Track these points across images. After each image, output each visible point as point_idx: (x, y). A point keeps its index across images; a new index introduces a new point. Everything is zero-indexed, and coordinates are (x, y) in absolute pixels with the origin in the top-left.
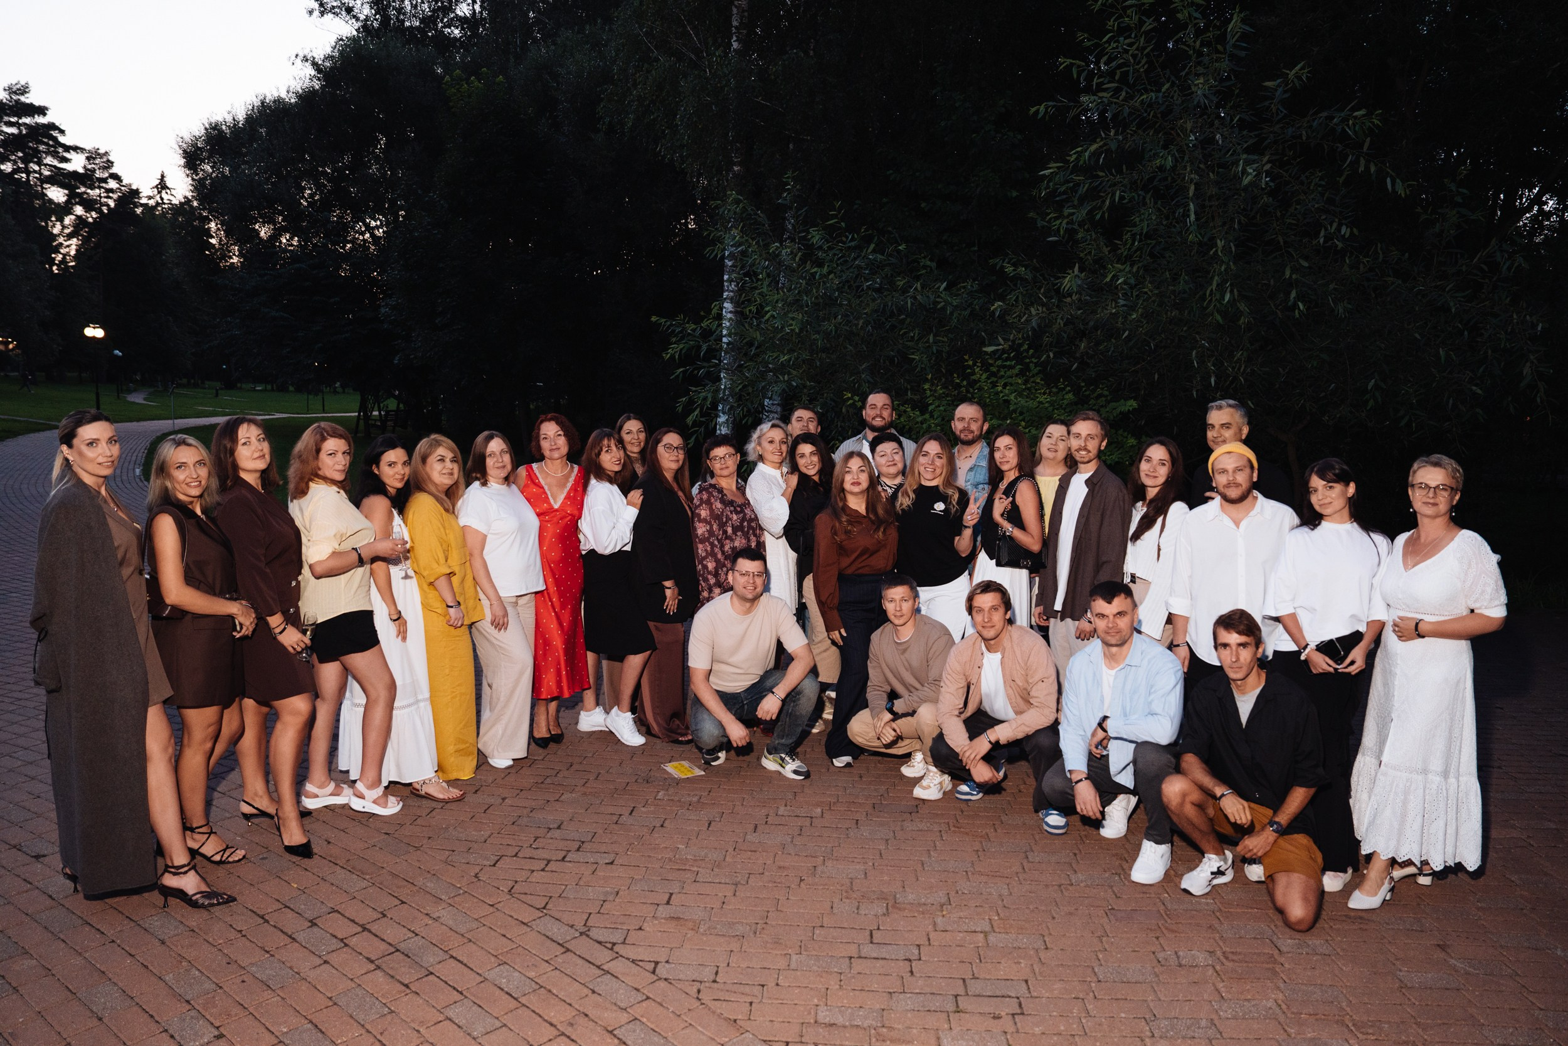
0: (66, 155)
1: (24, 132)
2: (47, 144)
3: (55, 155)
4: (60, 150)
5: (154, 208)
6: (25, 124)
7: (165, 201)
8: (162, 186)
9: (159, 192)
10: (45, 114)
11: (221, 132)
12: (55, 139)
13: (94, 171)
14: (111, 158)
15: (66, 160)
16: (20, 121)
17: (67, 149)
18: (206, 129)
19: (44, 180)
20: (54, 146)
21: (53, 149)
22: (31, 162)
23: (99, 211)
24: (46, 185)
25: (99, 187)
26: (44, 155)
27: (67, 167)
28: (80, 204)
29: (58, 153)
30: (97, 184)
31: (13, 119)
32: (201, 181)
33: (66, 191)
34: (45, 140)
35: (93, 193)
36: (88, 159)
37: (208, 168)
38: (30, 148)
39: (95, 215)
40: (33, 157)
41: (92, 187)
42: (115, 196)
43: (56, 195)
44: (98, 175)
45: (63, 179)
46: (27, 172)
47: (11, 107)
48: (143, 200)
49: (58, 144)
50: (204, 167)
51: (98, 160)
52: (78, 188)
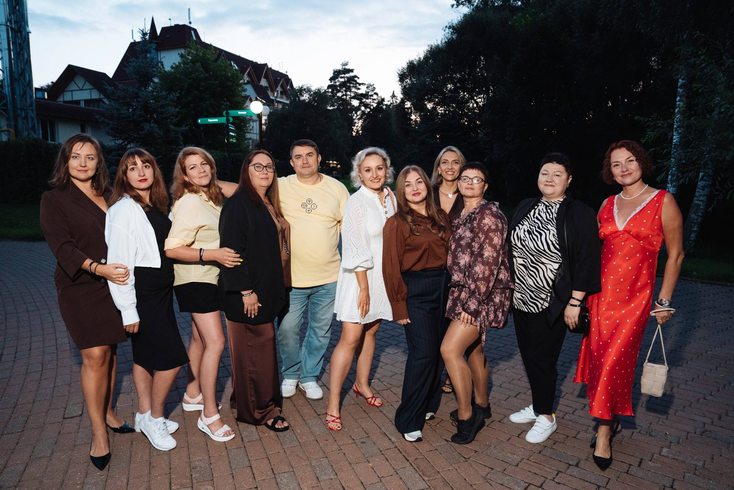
0: (359, 87)
1: (346, 80)
2: (353, 84)
3: (356, 87)
4: (357, 85)
5: (390, 105)
6: (346, 77)
7: (394, 102)
8: (393, 96)
9: (392, 99)
10: (353, 72)
11: (413, 64)
12: (356, 81)
13: (368, 92)
14: (375, 86)
15: (359, 89)
16: (345, 76)
17: (360, 84)
18: (408, 63)
19: (352, 98)
20: (355, 84)
21: (355, 85)
22: (348, 91)
23: (370, 108)
24: (352, 100)
25: (370, 99)
26: (352, 88)
27: (360, 92)
28: (363, 106)
29: (356, 86)
30: (369, 97)
31: (343, 76)
32: (405, 86)
33: (359, 101)
34: (353, 82)
35: (368, 101)
36: (367, 87)
37: (408, 81)
38: (348, 86)
39: (368, 110)
40: (349, 89)
41: (368, 99)
42: (376, 101)
43: (355, 103)
44: (370, 94)
45: (358, 97)
46: (346, 95)
47: (342, 71)
48: (385, 103)
49: (357, 83)
50: (406, 81)
51: (370, 88)
52: (362, 99)
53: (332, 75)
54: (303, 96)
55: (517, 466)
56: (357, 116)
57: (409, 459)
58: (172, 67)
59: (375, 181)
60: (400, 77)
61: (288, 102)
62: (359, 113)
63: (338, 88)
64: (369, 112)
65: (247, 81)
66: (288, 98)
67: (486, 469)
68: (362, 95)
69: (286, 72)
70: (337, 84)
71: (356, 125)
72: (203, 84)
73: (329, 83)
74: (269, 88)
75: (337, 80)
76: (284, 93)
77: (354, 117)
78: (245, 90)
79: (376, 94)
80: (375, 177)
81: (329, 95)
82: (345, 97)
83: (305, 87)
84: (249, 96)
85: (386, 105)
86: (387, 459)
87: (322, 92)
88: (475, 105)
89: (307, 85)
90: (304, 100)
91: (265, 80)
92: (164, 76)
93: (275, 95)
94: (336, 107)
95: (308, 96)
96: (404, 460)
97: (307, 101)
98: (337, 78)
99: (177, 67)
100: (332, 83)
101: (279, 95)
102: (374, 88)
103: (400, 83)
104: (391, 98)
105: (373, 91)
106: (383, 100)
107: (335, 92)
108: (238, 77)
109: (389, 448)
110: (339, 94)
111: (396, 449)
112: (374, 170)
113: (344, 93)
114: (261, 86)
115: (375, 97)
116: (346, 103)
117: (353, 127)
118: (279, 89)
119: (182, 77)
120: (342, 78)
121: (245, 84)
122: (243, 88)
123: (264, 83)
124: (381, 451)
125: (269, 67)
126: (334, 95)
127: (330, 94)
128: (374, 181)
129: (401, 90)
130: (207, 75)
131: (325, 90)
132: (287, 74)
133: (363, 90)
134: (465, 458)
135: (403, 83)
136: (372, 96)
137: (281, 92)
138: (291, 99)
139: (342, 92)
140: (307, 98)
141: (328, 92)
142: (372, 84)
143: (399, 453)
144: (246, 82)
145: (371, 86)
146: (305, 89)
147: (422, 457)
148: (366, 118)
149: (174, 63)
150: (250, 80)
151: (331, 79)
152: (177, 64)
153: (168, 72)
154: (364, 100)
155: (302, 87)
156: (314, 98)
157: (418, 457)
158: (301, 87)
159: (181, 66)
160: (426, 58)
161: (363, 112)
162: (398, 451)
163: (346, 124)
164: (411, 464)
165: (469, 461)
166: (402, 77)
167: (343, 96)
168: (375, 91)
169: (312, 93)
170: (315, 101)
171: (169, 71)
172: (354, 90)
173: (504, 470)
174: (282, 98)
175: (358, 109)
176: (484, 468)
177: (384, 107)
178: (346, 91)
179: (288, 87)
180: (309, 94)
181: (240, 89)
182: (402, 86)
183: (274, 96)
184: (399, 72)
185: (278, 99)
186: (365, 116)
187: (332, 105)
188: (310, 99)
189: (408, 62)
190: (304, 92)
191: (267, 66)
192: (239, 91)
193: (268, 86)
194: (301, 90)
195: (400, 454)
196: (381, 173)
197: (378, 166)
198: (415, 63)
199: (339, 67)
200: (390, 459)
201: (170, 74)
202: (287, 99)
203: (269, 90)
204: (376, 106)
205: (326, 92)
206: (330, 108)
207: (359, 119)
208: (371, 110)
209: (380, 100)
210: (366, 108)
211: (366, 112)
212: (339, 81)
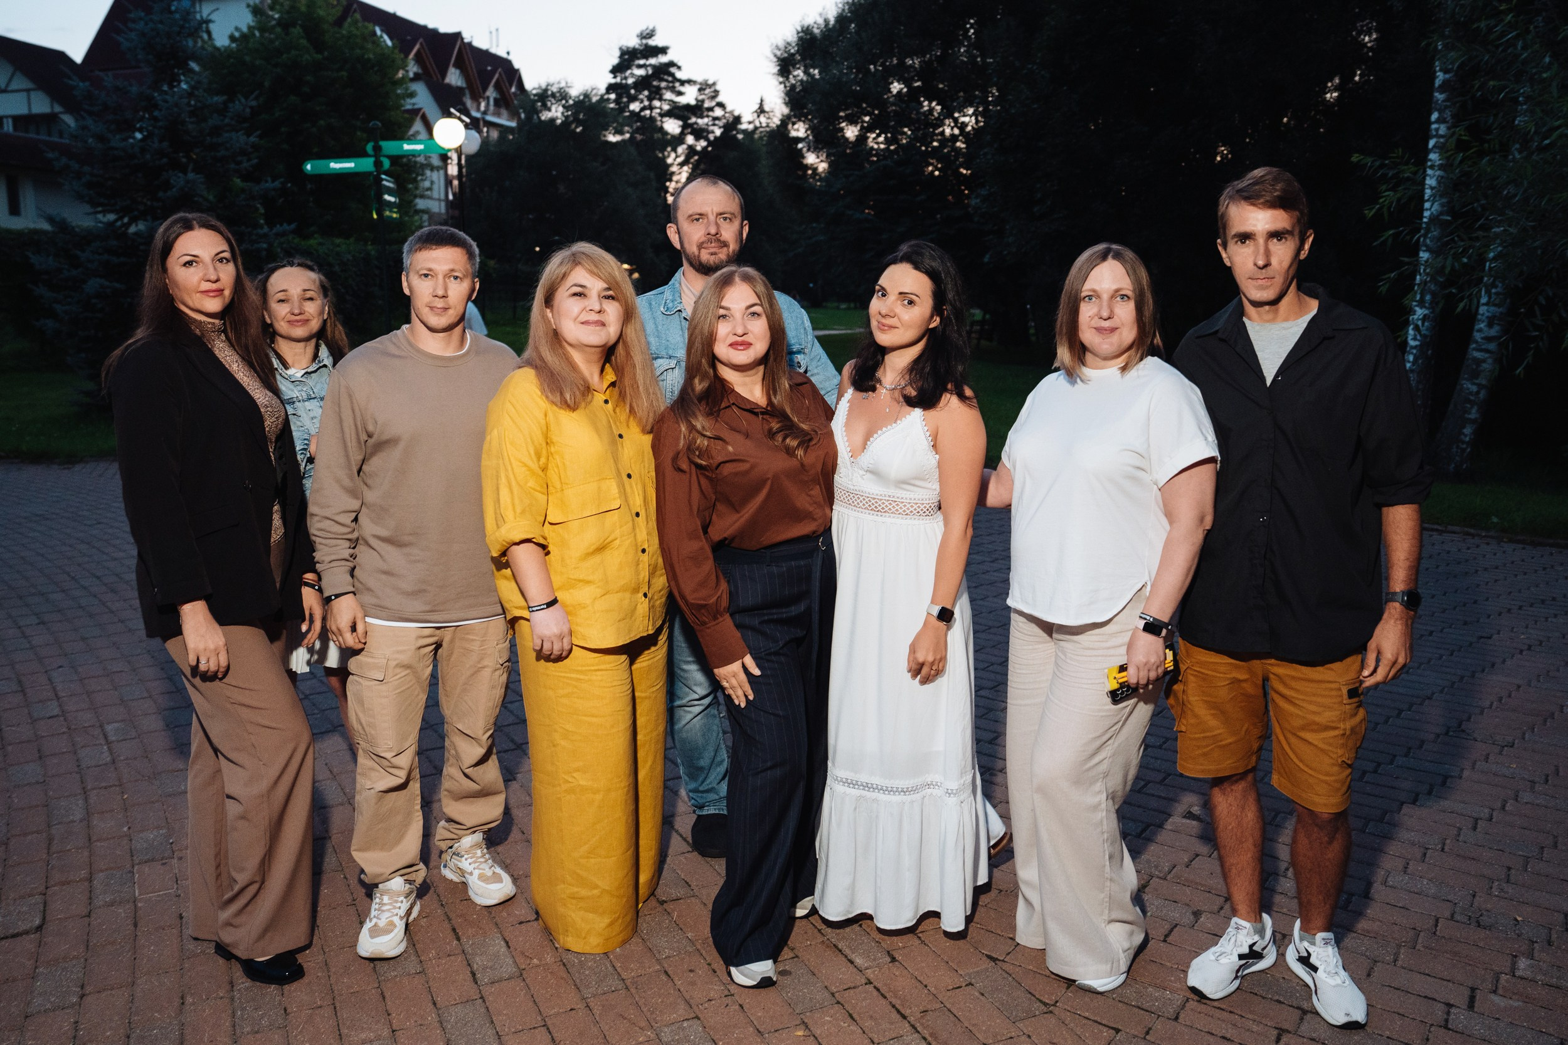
0: (682, 89)
1: (650, 72)
2: (667, 81)
3: (673, 89)
4: (677, 84)
5: (753, 132)
6: (651, 65)
7: (764, 125)
9: (758, 116)
10: (666, 53)
11: (812, 33)
12: (673, 75)
13: (703, 101)
14: (719, 87)
15: (680, 94)
16: (648, 63)
17: (682, 82)
18: (798, 33)
19: (663, 115)
20: (672, 82)
21: (671, 85)
22: (654, 99)
23: (707, 139)
24: (665, 119)
25: (708, 116)
26: (664, 91)
27: (683, 100)
28: (691, 133)
29: (674, 87)
30: (705, 114)
31: (642, 62)
32: (793, 87)
33: (681, 123)
34: (666, 77)
35: (702, 122)
36: (700, 90)
37: (799, 73)
38: (655, 86)
39: (703, 143)
40: (656, 94)
41: (702, 117)
42: (721, 123)
43: (672, 126)
44: (707, 105)
45: (678, 112)
46: (651, 108)
47: (641, 51)
48: (743, 126)
49: (676, 80)
50: (796, 73)
51: (707, 91)
52: (690, 119)
53: (615, 61)
54: (549, 110)
55: (1176, 1019)
56: (677, 157)
57: (907, 1012)
58: (232, 38)
60: (779, 65)
61: (513, 124)
62: (681, 150)
63: (633, 91)
64: (705, 149)
65: (416, 74)
66: (514, 114)
67: (1102, 1032)
68: (688, 107)
69: (508, 53)
70: (630, 81)
71: (675, 178)
72: (308, 78)
73: (610, 79)
74: (467, 92)
75: (629, 72)
76: (503, 102)
77: (669, 161)
78: (412, 95)
79: (721, 105)
81: (612, 109)
82: (648, 112)
83: (554, 89)
84: (420, 109)
85: (745, 132)
86: (851, 1016)
87: (594, 99)
88: (956, 131)
89: (559, 83)
90: (552, 120)
91: (458, 72)
92: (216, 59)
93: (482, 108)
94: (627, 136)
95: (561, 109)
96: (895, 1016)
97: (559, 121)
98: (629, 67)
99: (244, 37)
100: (618, 80)
101: (492, 108)
102: (716, 93)
103: (781, 79)
104: (756, 115)
105: (713, 98)
106: (737, 119)
107: (625, 100)
108: (393, 61)
109: (852, 985)
110: (635, 106)
111: (870, 988)
113: (646, 103)
114: (449, 86)
115: (718, 112)
116: (648, 127)
117: (668, 184)
118: (491, 93)
119: (258, 62)
120: (640, 66)
121: (412, 80)
122: (407, 89)
123: (454, 78)
124: (833, 994)
125: (466, 41)
126: (622, 108)
127: (612, 105)
129: (783, 95)
130: (319, 56)
131: (602, 96)
132: (510, 58)
133: (690, 96)
134: (1045, 1004)
135: (788, 78)
136: (711, 109)
137: (496, 100)
138: (519, 117)
139: (642, 102)
140: (559, 115)
141: (608, 99)
142: (710, 82)
143: (880, 997)
144: (411, 75)
145: (710, 86)
146: (553, 95)
147: (938, 1006)
148: (698, 161)
149: (237, 29)
150: (420, 71)
151: (615, 70)
152: (245, 29)
153: (223, 49)
154: (693, 120)
155: (546, 90)
156: (576, 115)
157: (929, 1007)
158: (544, 86)
159: (254, 35)
160: (841, 19)
161: (691, 150)
162: (875, 993)
163: (652, 175)
164: (913, 1026)
165: (1056, 1011)
166: (785, 65)
167: (643, 109)
168: (720, 99)
169: (571, 102)
170: (579, 122)
171: (227, 48)
172: (668, 95)
173: (1147, 1033)
174: (498, 115)
175: (679, 140)
176: (1097, 1028)
177: (740, 136)
178: (650, 99)
179: (513, 90)
180: (564, 106)
181: (399, 91)
182: (785, 87)
183: (478, 109)
184: (779, 53)
185: (489, 118)
186: (696, 158)
187: (621, 133)
188: (567, 117)
189: (799, 29)
190: (553, 101)
191: (462, 39)
192: (398, 96)
193: (464, 85)
194: (544, 96)
195: (883, 1001)
198: (816, 31)
199: (633, 42)
200: (859, 1014)
201: (227, 53)
202: (511, 119)
203: (468, 96)
204: (722, 134)
205: (603, 100)
206: (613, 138)
207: (682, 165)
208: (710, 143)
209: (731, 119)
210: (697, 138)
211: (699, 148)
212: (632, 75)
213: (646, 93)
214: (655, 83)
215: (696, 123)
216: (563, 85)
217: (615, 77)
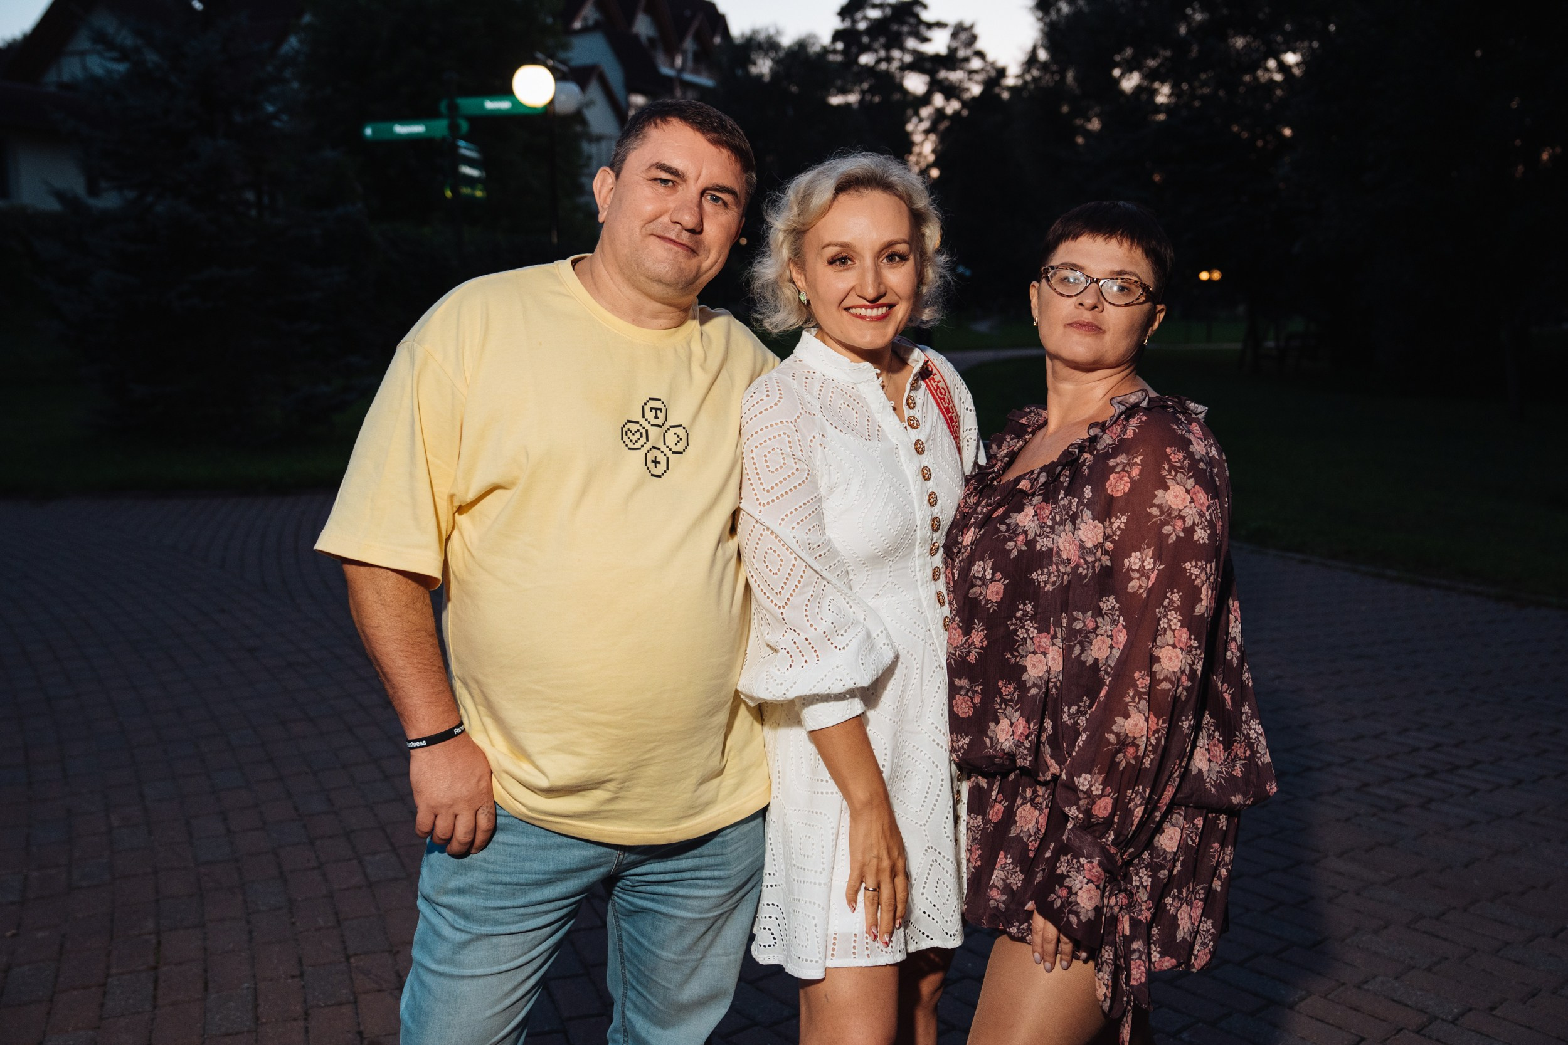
0: (929, 34)
2: (911, 24)
3: (917, 36)
4: (923, 29)
5: (1021, 88)
12: (917, 16)
13: (956, 50)
14: (977, 30)
15: (926, 40)
16: (885, 2)
17: (930, 26)
19: (905, 68)
20: (917, 26)
21: (915, 29)
22: (893, 48)
23: (959, 98)
24: (906, 73)
25: (963, 69)
26: (905, 38)
27: (929, 49)
28: (940, 92)
29: (919, 33)
30: (958, 64)
31: (877, 2)
33: (927, 79)
34: (908, 20)
35: (956, 76)
36: (954, 35)
38: (894, 32)
39: (956, 105)
40: (895, 42)
41: (954, 70)
42: (980, 78)
43: (915, 83)
44: (962, 53)
45: (923, 64)
46: (889, 60)
48: (1010, 81)
49: (920, 22)
51: (963, 36)
52: (937, 71)
54: (756, 63)
56: (921, 120)
59: (869, 312)
61: (711, 83)
62: (925, 112)
63: (865, 40)
64: (957, 114)
65: (594, 23)
66: (712, 71)
68: (936, 58)
70: (862, 26)
71: (916, 149)
73: (837, 24)
74: (659, 43)
75: (860, 14)
76: (703, 56)
77: (910, 127)
79: (980, 54)
80: (871, 292)
81: (839, 62)
82: (884, 66)
83: (762, 37)
84: (595, 67)
85: (1012, 89)
87: (814, 50)
89: (768, 28)
90: (760, 77)
91: (648, 20)
93: (676, 62)
94: (856, 97)
95: (769, 64)
97: (768, 79)
98: (859, 8)
100: (847, 24)
101: (690, 63)
102: (974, 38)
104: (1025, 66)
105: (970, 45)
106: (1002, 72)
110: (866, 59)
112: (868, 261)
113: (882, 53)
114: (637, 36)
115: (976, 64)
116: (884, 85)
118: (688, 45)
121: (590, 29)
122: (558, 39)
123: (644, 26)
126: (850, 56)
127: (838, 58)
128: (863, 312)
131: (824, 46)
133: (938, 43)
137: (694, 53)
138: (720, 74)
139: (877, 51)
140: (767, 70)
141: (835, 52)
142: (967, 24)
144: (591, 23)
145: (966, 29)
146: (760, 44)
148: (947, 129)
150: (600, 20)
151: (844, 13)
154: (943, 74)
155: (754, 36)
156: (787, 70)
161: (940, 113)
167: (879, 61)
168: (980, 45)
169: (782, 54)
170: (792, 80)
172: (911, 43)
174: (696, 71)
175: (926, 100)
177: (1005, 95)
178: (888, 47)
179: (716, 38)
180: (773, 59)
181: (549, 42)
183: (673, 67)
185: (685, 77)
186: (946, 123)
187: (848, 93)
188: (776, 74)
190: (759, 52)
193: (656, 36)
194: (752, 45)
196: (898, 278)
197: (890, 244)
202: (710, 77)
203: (660, 49)
204: (983, 93)
205: (825, 51)
206: (836, 100)
207: (927, 132)
208: (965, 104)
209: (993, 74)
210: (948, 98)
211: (949, 111)
212: (865, 18)
213: (882, 40)
214: (895, 27)
215: (947, 79)
216: (772, 31)
217: (843, 20)
